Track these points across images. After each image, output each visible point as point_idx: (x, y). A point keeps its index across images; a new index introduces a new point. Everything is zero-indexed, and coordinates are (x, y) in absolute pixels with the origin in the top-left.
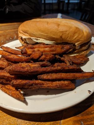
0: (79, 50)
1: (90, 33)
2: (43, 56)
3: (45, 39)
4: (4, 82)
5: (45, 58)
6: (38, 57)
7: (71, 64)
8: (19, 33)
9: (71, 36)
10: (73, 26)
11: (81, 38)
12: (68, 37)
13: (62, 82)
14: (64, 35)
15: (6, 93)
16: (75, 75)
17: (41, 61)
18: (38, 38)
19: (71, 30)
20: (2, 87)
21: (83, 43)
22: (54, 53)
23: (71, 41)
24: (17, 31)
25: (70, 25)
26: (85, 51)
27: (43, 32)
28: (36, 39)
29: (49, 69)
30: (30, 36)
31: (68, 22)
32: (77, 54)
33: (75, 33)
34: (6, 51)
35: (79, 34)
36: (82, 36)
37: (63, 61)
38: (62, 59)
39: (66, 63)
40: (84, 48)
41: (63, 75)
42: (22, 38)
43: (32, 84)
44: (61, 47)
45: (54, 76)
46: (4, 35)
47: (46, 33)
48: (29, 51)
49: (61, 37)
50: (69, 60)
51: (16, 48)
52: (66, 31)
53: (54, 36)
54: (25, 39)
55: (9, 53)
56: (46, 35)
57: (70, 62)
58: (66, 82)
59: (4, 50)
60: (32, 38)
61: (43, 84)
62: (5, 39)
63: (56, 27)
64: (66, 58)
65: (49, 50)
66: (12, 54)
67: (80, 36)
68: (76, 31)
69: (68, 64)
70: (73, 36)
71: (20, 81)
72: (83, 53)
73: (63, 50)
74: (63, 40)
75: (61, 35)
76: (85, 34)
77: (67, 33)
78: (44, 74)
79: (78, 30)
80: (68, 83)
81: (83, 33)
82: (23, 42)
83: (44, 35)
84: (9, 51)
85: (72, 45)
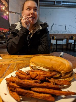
0: (64, 77)
1: (70, 66)
2: (38, 77)
3: (43, 67)
4: (13, 90)
5: (38, 78)
6: (34, 77)
7: (55, 84)
8: (30, 63)
9: (58, 67)
10: (60, 61)
11: (64, 69)
12: (56, 67)
13: (46, 95)
14: (54, 66)
15: (12, 96)
16: (54, 91)
17: (36, 79)
18: (40, 67)
19: (58, 63)
20: (11, 93)
21: (66, 72)
22: (45, 76)
23: (58, 70)
24: (30, 62)
25: (57, 60)
26: (68, 78)
27: (42, 63)
28: (38, 67)
29: (38, 85)
30: (35, 65)
31: (57, 59)
32: (63, 80)
33: (60, 65)
34: (20, 73)
35: (63, 66)
36: (65, 67)
37: (50, 82)
38: (50, 80)
39: (51, 83)
40: (67, 76)
41: (47, 90)
42: (31, 66)
43: (27, 93)
44: (50, 73)
45: (41, 90)
46: (23, 64)
47: (44, 64)
48: (31, 73)
49: (52, 67)
50: (53, 81)
51: (26, 71)
52: (55, 64)
53: (48, 66)
54: (33, 67)
55: (21, 74)
56: (44, 65)
57: (54, 83)
58: (48, 95)
59: (19, 72)
60: (36, 66)
61: (33, 94)
62: (23, 66)
63: (49, 61)
64: (52, 80)
65: (42, 74)
66: (22, 74)
67: (64, 67)
68: (61, 64)
69: (52, 84)
70: (59, 67)
71: (21, 89)
72: (67, 79)
73: (51, 75)
74: (53, 69)
75: (52, 66)
76: (67, 66)
77: (56, 65)
78: (35, 87)
79: (62, 64)
80: (49, 96)
81: (66, 65)
82: (32, 68)
83: (43, 65)
84: (22, 72)
85: (57, 72)
